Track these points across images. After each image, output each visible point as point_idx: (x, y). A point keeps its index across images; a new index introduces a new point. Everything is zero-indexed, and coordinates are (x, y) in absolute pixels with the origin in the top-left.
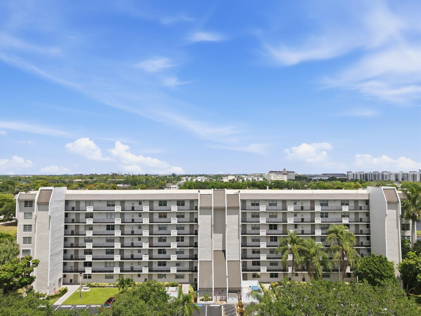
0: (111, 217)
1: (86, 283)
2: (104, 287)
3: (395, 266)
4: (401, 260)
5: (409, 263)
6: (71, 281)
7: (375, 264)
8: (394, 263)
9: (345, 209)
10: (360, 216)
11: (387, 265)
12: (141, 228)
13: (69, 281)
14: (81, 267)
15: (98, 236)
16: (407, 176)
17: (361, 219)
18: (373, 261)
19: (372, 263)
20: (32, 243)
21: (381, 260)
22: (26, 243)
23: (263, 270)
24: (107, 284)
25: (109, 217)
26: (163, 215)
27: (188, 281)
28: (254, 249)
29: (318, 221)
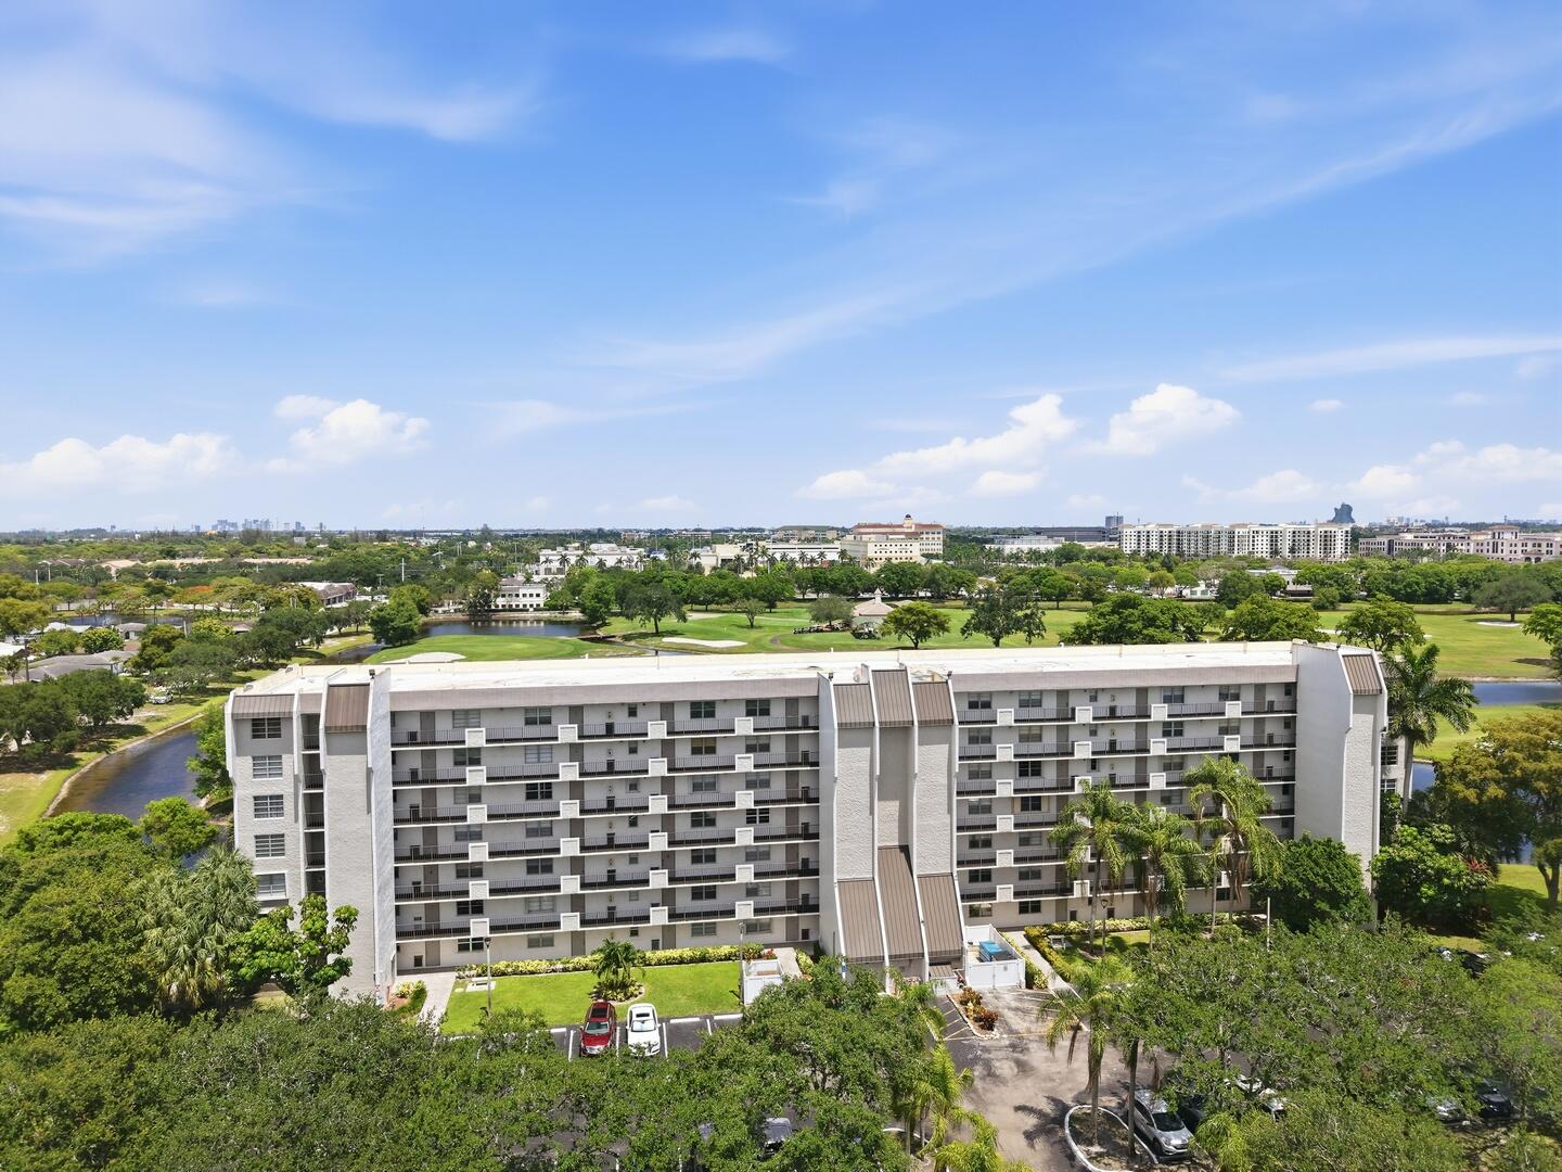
0: (539, 758)
1: (474, 966)
2: (532, 973)
3: (1364, 865)
4: (1378, 847)
5: (1403, 858)
6: (418, 961)
7: (1317, 864)
8: (1359, 857)
9: (1233, 710)
10: (1269, 729)
11: (1345, 865)
12: (636, 789)
13: (410, 963)
14: (449, 917)
15: (505, 821)
16: (1306, 538)
17: (1271, 737)
18: (1309, 856)
19: (1307, 862)
20: (287, 852)
21: (1330, 853)
22: (268, 855)
23: (1005, 893)
24: (544, 965)
25: (532, 757)
26: (704, 747)
27: (782, 939)
28: (974, 836)
29: (1158, 747)
